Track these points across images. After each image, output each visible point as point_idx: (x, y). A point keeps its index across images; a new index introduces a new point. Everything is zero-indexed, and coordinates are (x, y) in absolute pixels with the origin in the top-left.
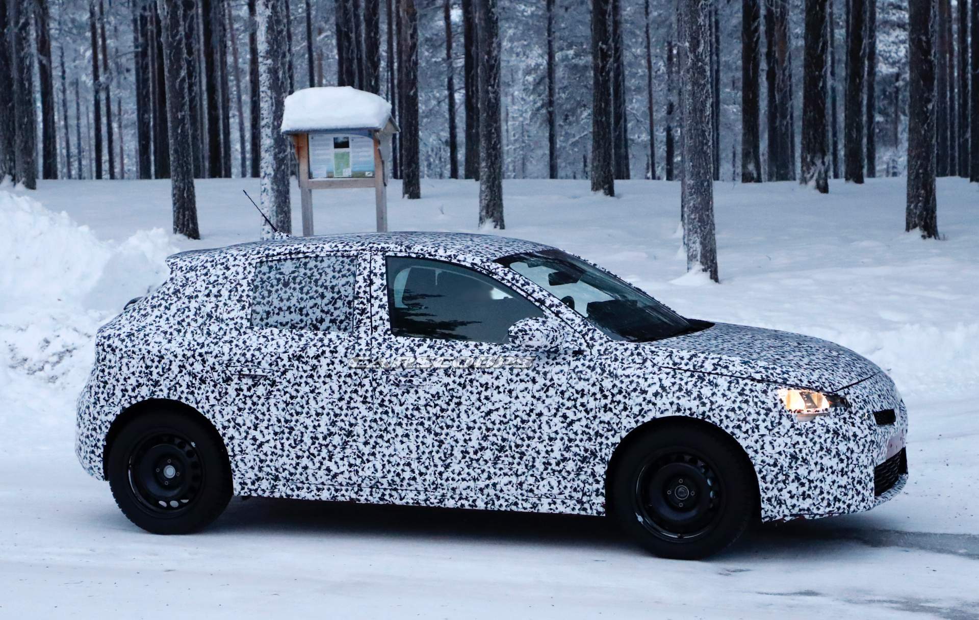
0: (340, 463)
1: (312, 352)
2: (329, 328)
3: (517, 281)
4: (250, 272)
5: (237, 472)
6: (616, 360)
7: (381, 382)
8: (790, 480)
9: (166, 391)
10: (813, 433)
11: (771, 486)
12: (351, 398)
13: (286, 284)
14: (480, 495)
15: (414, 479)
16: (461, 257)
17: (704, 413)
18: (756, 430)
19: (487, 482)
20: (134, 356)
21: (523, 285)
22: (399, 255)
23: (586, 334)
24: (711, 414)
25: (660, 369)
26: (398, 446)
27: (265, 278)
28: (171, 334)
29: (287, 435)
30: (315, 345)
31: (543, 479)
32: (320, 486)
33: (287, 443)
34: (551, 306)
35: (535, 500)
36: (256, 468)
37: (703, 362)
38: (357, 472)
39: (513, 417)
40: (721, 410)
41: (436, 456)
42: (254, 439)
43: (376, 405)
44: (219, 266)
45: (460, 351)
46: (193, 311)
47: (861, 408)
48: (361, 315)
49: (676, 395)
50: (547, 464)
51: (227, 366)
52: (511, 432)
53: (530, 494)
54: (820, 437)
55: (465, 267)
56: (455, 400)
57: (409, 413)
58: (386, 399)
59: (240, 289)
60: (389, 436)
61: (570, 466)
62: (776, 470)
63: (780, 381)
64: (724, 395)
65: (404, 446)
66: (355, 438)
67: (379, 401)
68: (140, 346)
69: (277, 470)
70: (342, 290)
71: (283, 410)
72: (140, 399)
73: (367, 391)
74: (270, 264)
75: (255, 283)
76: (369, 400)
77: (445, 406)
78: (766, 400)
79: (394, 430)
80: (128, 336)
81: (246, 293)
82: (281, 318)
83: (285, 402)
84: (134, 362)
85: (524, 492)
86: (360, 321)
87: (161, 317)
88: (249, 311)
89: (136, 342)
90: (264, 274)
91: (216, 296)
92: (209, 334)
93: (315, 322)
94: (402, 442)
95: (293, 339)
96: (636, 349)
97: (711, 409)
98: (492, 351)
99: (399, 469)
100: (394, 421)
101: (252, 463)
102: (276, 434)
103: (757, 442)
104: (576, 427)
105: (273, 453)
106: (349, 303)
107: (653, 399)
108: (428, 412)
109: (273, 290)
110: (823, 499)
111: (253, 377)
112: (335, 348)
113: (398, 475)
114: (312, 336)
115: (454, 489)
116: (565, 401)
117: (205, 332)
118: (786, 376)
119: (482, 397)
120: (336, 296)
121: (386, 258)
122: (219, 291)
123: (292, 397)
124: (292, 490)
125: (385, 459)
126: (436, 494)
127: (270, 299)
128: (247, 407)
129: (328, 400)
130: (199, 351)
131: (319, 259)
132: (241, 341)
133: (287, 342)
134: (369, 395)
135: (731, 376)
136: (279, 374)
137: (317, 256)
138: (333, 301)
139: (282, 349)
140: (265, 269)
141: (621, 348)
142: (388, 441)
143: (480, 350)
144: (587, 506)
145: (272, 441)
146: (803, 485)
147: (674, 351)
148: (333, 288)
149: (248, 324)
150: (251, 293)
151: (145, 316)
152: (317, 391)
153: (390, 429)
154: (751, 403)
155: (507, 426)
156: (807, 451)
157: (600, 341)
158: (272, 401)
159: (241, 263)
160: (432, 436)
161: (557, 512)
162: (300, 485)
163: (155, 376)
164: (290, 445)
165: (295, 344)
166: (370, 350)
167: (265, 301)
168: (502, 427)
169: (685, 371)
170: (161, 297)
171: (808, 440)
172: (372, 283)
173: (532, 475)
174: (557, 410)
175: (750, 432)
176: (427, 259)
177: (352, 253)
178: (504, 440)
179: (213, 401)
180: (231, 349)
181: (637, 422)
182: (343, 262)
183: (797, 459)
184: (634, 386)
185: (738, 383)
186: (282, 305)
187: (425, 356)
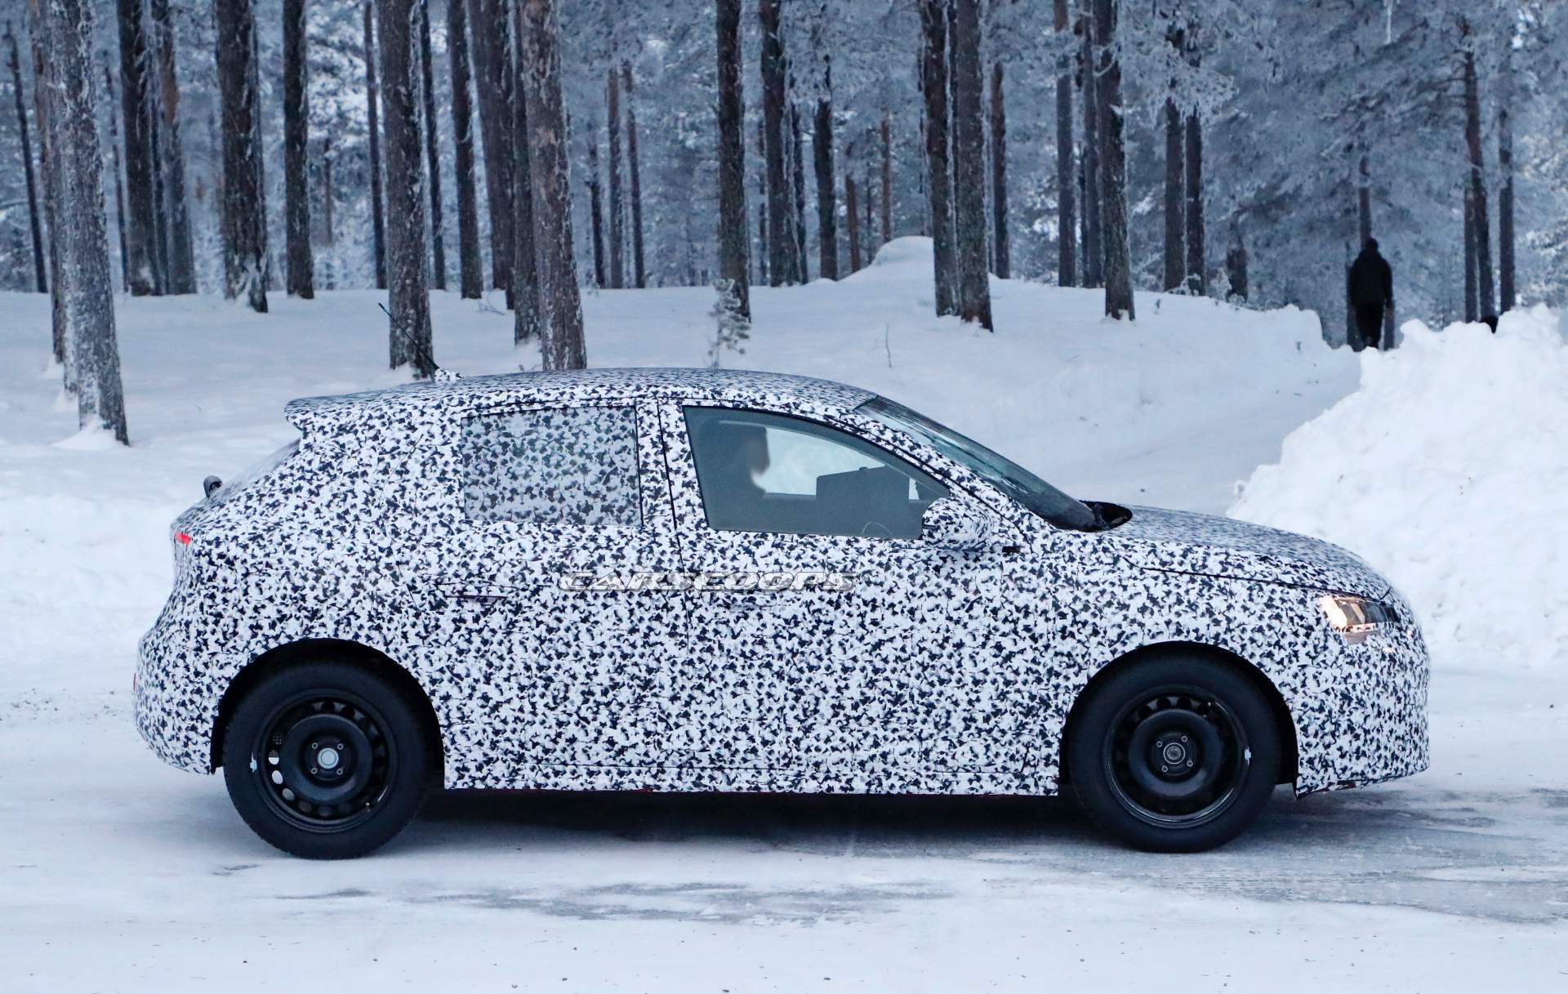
0: (631, 730)
1: (581, 557)
3: (902, 443)
4: (453, 434)
5: (453, 752)
6: (1072, 559)
7: (700, 602)
8: (1342, 730)
9: (331, 626)
10: (1367, 661)
11: (1313, 741)
12: (650, 629)
13: (518, 452)
14: (859, 772)
15: (754, 751)
16: (805, 407)
17: (1217, 636)
18: (1294, 659)
19: (873, 751)
21: (912, 448)
22: (704, 403)
23: (1020, 521)
24: (1228, 637)
25: (1142, 573)
26: (728, 701)
27: (480, 442)
28: (329, 534)
30: (584, 547)
31: (961, 743)
32: (595, 768)
33: (540, 703)
34: (961, 479)
35: (949, 776)
36: (487, 744)
37: (1205, 560)
38: (659, 743)
39: (917, 650)
40: (1244, 630)
41: (790, 715)
42: (486, 698)
43: (693, 639)
44: (396, 425)
45: (826, 551)
46: (361, 497)
48: (654, 498)
49: (1174, 610)
50: (969, 721)
51: (437, 584)
52: (913, 673)
53: (941, 767)
54: (1375, 666)
55: (815, 421)
56: (823, 627)
57: (747, 649)
58: (710, 628)
59: (440, 460)
60: (713, 686)
61: (1007, 722)
62: (1322, 716)
63: (1318, 585)
64: (1245, 609)
65: (738, 700)
66: (656, 690)
67: (698, 632)
68: (280, 555)
69: (522, 745)
70: (617, 459)
71: (535, 650)
72: (283, 640)
73: (677, 617)
74: (485, 420)
75: (465, 451)
76: (681, 630)
77: (806, 637)
78: (1305, 614)
79: (722, 676)
80: (253, 539)
81: (451, 466)
82: (516, 506)
83: (539, 638)
84: (270, 581)
85: (931, 765)
86: (654, 508)
87: (305, 507)
88: (461, 496)
89: (270, 548)
91: (399, 473)
92: (396, 533)
93: (576, 511)
94: (734, 695)
95: (544, 538)
96: (1100, 541)
97: (1228, 630)
98: (876, 551)
99: (729, 737)
100: (721, 662)
101: (480, 736)
102: (522, 688)
103: (1295, 676)
104: (1017, 662)
105: (517, 719)
107: (1139, 617)
108: (779, 647)
109: (498, 461)
110: (1379, 757)
111: (483, 600)
112: (619, 550)
113: (728, 745)
114: (576, 533)
115: (817, 765)
116: (999, 624)
117: (389, 529)
119: (867, 621)
120: (608, 469)
121: (684, 409)
122: (403, 464)
123: (550, 630)
124: (547, 776)
125: (706, 722)
126: (788, 772)
127: (494, 476)
128: (473, 647)
129: (612, 633)
130: (384, 560)
131: (570, 411)
132: (455, 543)
133: (535, 543)
134: (680, 622)
135: (1249, 580)
136: (528, 593)
137: (566, 408)
138: (605, 477)
139: (529, 555)
140: (477, 428)
141: (1076, 541)
142: (712, 694)
143: (858, 550)
144: (1030, 781)
145: (516, 700)
146: (1357, 737)
147: (1157, 543)
148: (601, 456)
149: (463, 516)
150: (460, 467)
151: (273, 505)
152: (592, 619)
153: (716, 674)
154: (1285, 619)
155: (908, 664)
156: (1362, 687)
157: (1042, 532)
158: (516, 637)
159: (434, 420)
160: (785, 683)
161: (981, 792)
162: (560, 768)
163: (311, 603)
164: (546, 705)
165: (550, 547)
166: (679, 552)
167: (486, 479)
168: (900, 666)
169: (1181, 574)
170: (299, 475)
171: (1361, 671)
172: (666, 449)
173: (945, 739)
174: (987, 637)
175: (1286, 662)
176: (752, 410)
177: (625, 402)
178: (901, 686)
179: (413, 640)
180: (441, 557)
181: (1113, 652)
182: (610, 416)
183: (1350, 700)
184: (1107, 597)
185: (1261, 589)
186: (515, 484)
187: (771, 560)
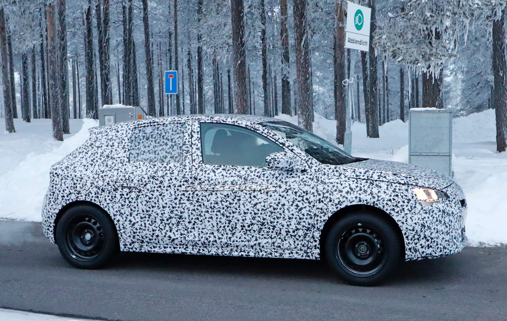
0: (176, 233)
1: (160, 174)
2: (170, 161)
3: (270, 134)
4: (129, 133)
5: (122, 239)
6: (325, 174)
8: (421, 238)
9: (84, 196)
10: (432, 212)
11: (411, 242)
12: (181, 198)
13: (148, 139)
14: (251, 249)
15: (215, 241)
16: (240, 122)
17: (374, 202)
18: (403, 211)
19: (255, 242)
20: (68, 178)
21: (273, 136)
22: (207, 121)
23: (308, 161)
24: (378, 203)
25: (349, 179)
26: (207, 223)
27: (137, 136)
28: (88, 166)
29: (147, 219)
30: (162, 170)
31: (285, 240)
32: (166, 246)
33: (147, 223)
34: (289, 146)
35: (281, 251)
36: (132, 236)
37: (372, 175)
38: (185, 238)
39: (269, 206)
40: (384, 200)
41: (227, 229)
42: (130, 221)
43: (195, 202)
44: (114, 131)
45: (240, 171)
46: (99, 154)
47: (454, 198)
48: (187, 153)
49: (358, 193)
50: (288, 232)
51: (116, 182)
52: (268, 215)
53: (279, 248)
54: (436, 214)
55: (242, 127)
56: (237, 198)
57: (212, 205)
58: (200, 198)
59: (124, 142)
60: (202, 218)
61: (301, 233)
62: (414, 233)
63: (414, 184)
64: (385, 192)
65: (210, 223)
66: (184, 219)
67: (196, 199)
68: (71, 173)
69: (142, 237)
70: (177, 141)
71: (145, 205)
72: (71, 201)
73: (189, 194)
74: (140, 128)
75: (132, 139)
76: (191, 199)
77: (232, 202)
78: (407, 195)
79: (204, 215)
80: (66, 168)
81: (127, 144)
82: (144, 157)
83: (146, 201)
84: (68, 181)
85: (275, 247)
86: (186, 157)
87: (83, 158)
88: (128, 153)
89: (69, 171)
90: (137, 134)
91: (111, 146)
92: (107, 166)
93: (162, 158)
94: (209, 221)
95: (150, 167)
96: (335, 168)
97: (378, 200)
98: (257, 171)
99: (207, 236)
100: (204, 210)
101: (129, 234)
102: (142, 218)
103: (403, 217)
104: (304, 211)
105: (140, 228)
106: (180, 147)
107: (346, 195)
108: (223, 205)
109: (141, 142)
110: (438, 248)
111: (130, 188)
112: (173, 171)
113: (207, 239)
114: (161, 165)
115: (237, 246)
116: (297, 197)
117: (105, 165)
118: (417, 181)
119: (252, 196)
120: (173, 144)
121: (200, 123)
122: (113, 143)
123: (150, 198)
124: (151, 248)
125: (200, 230)
126: (228, 249)
127: (139, 147)
128: (126, 204)
129: (169, 200)
130: (101, 174)
131: (165, 125)
132: (123, 169)
133: (147, 169)
134: (191, 196)
135: (388, 182)
136: (143, 186)
138: (172, 147)
139: (144, 173)
140: (137, 131)
141: (327, 168)
142: (201, 221)
143: (250, 171)
144: (310, 254)
145: (140, 222)
146: (428, 240)
147: (356, 169)
148: (172, 140)
149: (128, 160)
150: (129, 144)
151: (75, 157)
152: (163, 195)
153: (202, 214)
155: (266, 211)
156: (430, 222)
157: (316, 165)
158: (139, 200)
159: (125, 129)
160: (225, 218)
161: (293, 258)
162: (155, 245)
163: (78, 189)
164: (149, 224)
165: (151, 170)
166: (191, 172)
167: (136, 148)
168: (263, 212)
169: (363, 180)
170: (84, 147)
171: (430, 216)
172: (192, 137)
173: (280, 238)
174: (293, 202)
175: (400, 212)
176: (222, 123)
177: (182, 122)
178: (264, 219)
179: (108, 201)
180: (118, 173)
181: (337, 208)
182: (177, 126)
183: (425, 226)
184: (335, 188)
185: (392, 185)
186: (145, 149)
187: (221, 174)
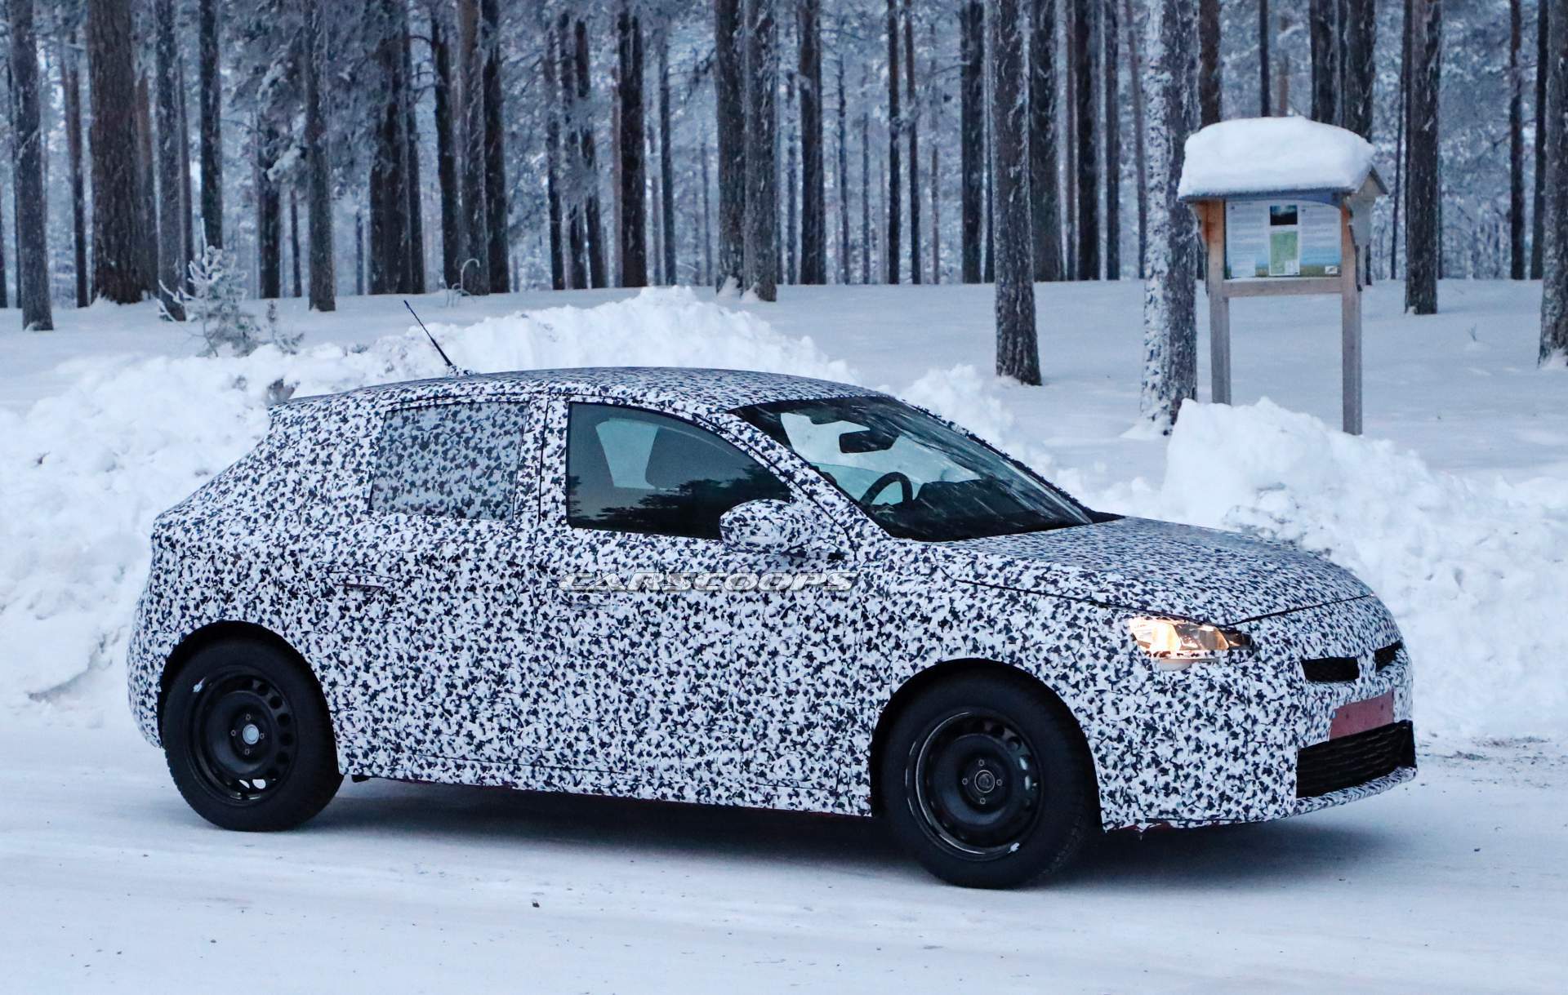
0: (488, 725)
1: (449, 550)
2: (479, 513)
3: (757, 443)
4: (375, 427)
5: (342, 737)
6: (891, 568)
7: (545, 599)
8: (1144, 762)
9: (241, 609)
10: (1185, 689)
11: (1113, 773)
12: (503, 624)
13: (424, 446)
14: (689, 780)
15: (593, 752)
16: (678, 405)
17: (1012, 654)
18: (1091, 683)
19: (699, 759)
20: (200, 554)
21: (765, 449)
22: (589, 400)
23: (852, 527)
24: (1023, 656)
25: (954, 584)
26: (570, 699)
27: (396, 435)
28: (256, 521)
29: (411, 681)
30: (454, 541)
31: (779, 756)
32: (460, 762)
33: (411, 693)
34: (803, 482)
35: (769, 789)
36: (369, 731)
37: (1021, 573)
38: (512, 740)
39: (735, 657)
40: (1039, 650)
41: (625, 717)
42: (365, 686)
43: (538, 636)
44: (334, 417)
45: (663, 552)
46: (290, 486)
47: (1278, 652)
48: (526, 493)
49: (972, 625)
50: (785, 732)
51: (328, 572)
52: (732, 680)
53: (761, 780)
54: (1197, 696)
55: (682, 419)
56: (652, 629)
57: (585, 648)
58: (553, 625)
59: (359, 452)
60: (557, 684)
61: (819, 735)
62: (1122, 746)
63: (1137, 605)
64: (1044, 626)
65: (579, 700)
66: (509, 686)
67: (542, 629)
68: (210, 539)
69: (397, 734)
70: (503, 454)
71: (407, 641)
72: (205, 621)
73: (525, 613)
74: (405, 413)
75: (382, 444)
76: (528, 626)
77: (636, 639)
78: (1109, 636)
79: (564, 675)
80: (196, 524)
81: (367, 458)
82: (412, 499)
83: (409, 629)
84: (199, 563)
85: (752, 776)
86: (523, 504)
87: (245, 495)
88: (369, 487)
89: (206, 533)
90: (396, 429)
91: (324, 463)
92: (308, 522)
93: (459, 505)
94: (575, 694)
95: (425, 530)
96: (924, 551)
97: (1024, 649)
98: (709, 553)
99: (571, 737)
100: (563, 660)
101: (362, 724)
102: (396, 678)
103: (1092, 701)
104: (827, 673)
105: (391, 708)
106: (511, 474)
107: (938, 631)
108: (612, 648)
109: (406, 454)
110: (1200, 796)
111: (366, 589)
112: (483, 544)
113: (570, 746)
114: (453, 526)
115: (651, 770)
116: (811, 633)
117: (303, 518)
118: (1149, 597)
119: (691, 625)
120: (493, 464)
121: (570, 406)
122: (329, 456)
123: (419, 621)
124: (421, 766)
125: (553, 720)
126: (626, 776)
127: (400, 469)
128: (355, 635)
129: (470, 627)
130: (291, 547)
131: (476, 406)
132: (352, 533)
133: (415, 536)
134: (528, 618)
135: (1060, 596)
136: (401, 584)
137: (473, 402)
138: (489, 472)
139: (407, 547)
140: (397, 421)
141: (901, 550)
142: (555, 693)
143: (692, 551)
144: (844, 800)
145: (390, 689)
146: (1165, 771)
147: (980, 555)
148: (490, 451)
149: (366, 507)
150: (374, 459)
151: (224, 492)
153: (558, 673)
154: (1086, 640)
155: (727, 670)
156: (1173, 717)
157: (871, 539)
158: (391, 627)
159: (364, 413)
160: (618, 685)
161: (801, 808)
162: (432, 759)
163: (227, 586)
164: (416, 696)
165: (426, 539)
166: (533, 549)
167: (392, 472)
168: (720, 672)
169: (992, 587)
170: (250, 463)
171: (1175, 701)
172: (545, 444)
173: (764, 750)
174: (800, 646)
175: (1081, 686)
176: (629, 407)
177: (521, 398)
178: (721, 693)
179: (306, 626)
180: (336, 546)
181: (914, 667)
182: (507, 411)
183: (1156, 730)
184: (912, 609)
185: (1069, 607)
186: (416, 477)
187: (610, 558)
